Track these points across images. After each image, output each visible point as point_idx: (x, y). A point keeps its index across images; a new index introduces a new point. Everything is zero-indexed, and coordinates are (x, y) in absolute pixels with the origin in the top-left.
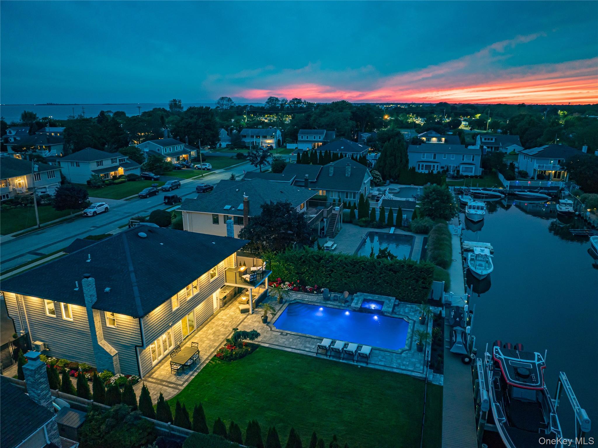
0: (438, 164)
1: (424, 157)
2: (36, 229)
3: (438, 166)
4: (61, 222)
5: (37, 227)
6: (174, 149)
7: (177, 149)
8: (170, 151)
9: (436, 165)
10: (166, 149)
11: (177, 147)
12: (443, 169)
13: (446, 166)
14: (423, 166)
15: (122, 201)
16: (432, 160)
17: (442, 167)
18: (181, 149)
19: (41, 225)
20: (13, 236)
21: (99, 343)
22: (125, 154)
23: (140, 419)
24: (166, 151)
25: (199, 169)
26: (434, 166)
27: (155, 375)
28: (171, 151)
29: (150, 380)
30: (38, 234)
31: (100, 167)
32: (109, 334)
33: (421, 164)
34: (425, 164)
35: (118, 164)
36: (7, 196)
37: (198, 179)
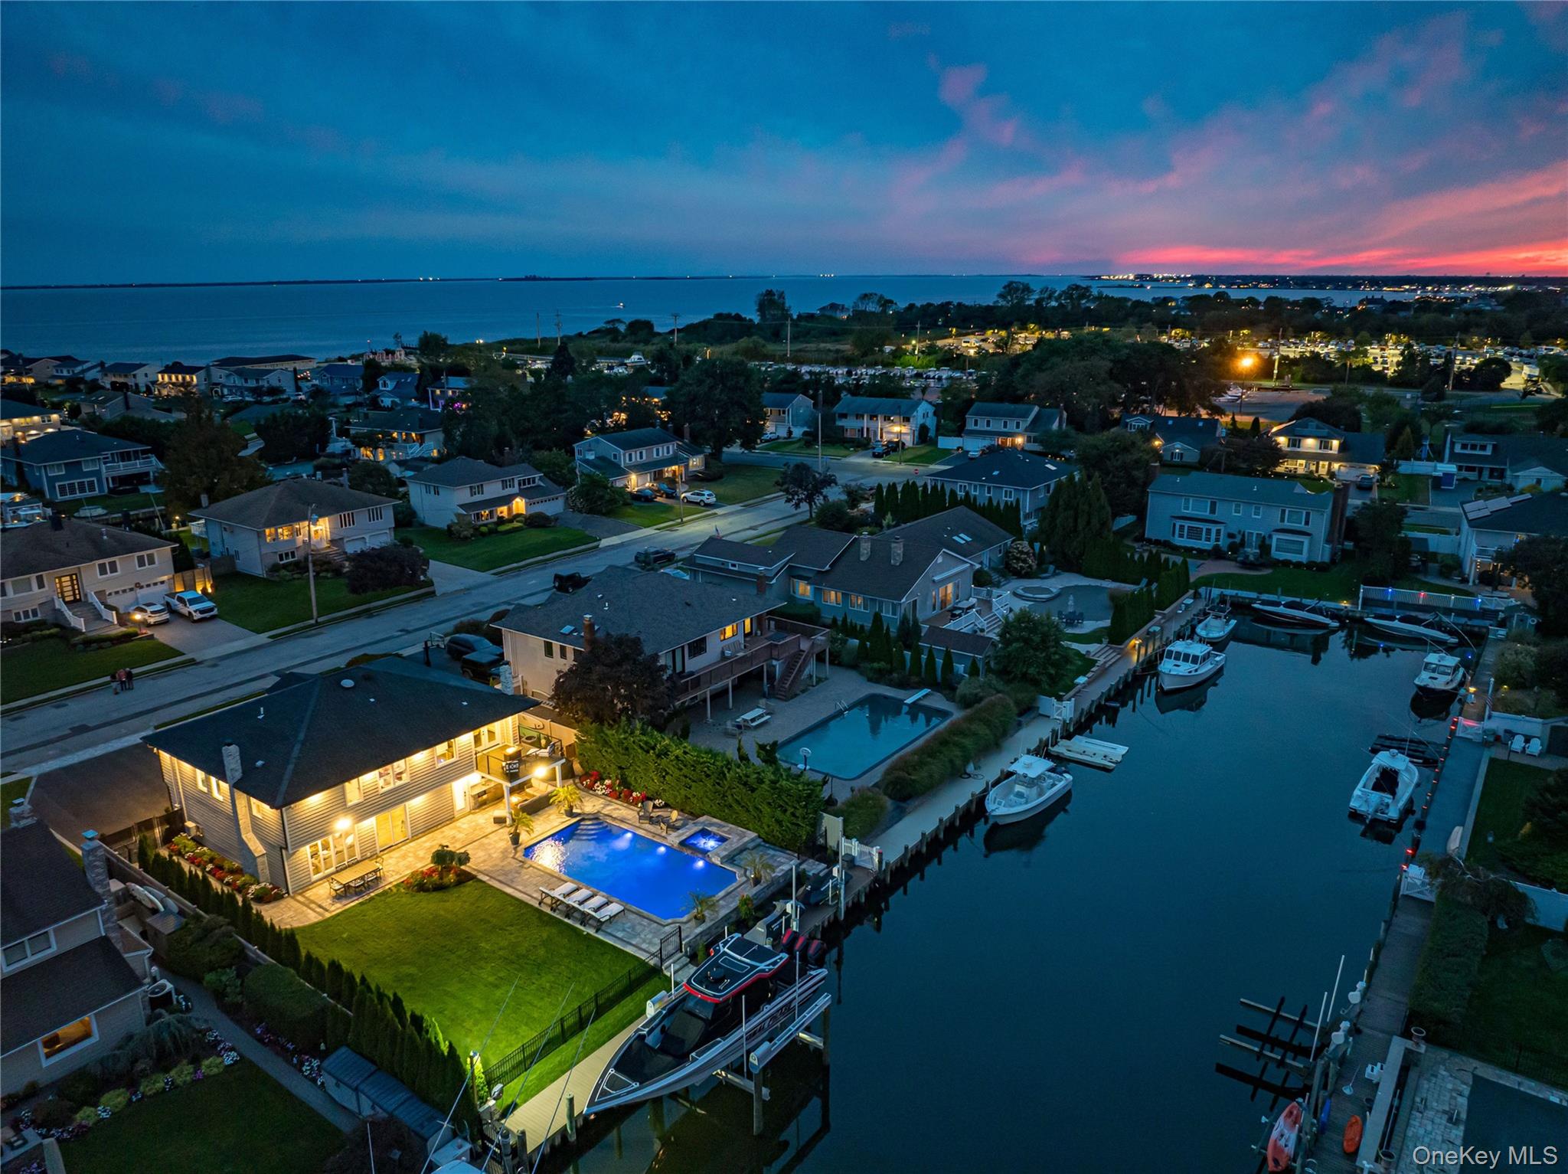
0: (1221, 527)
1: (1187, 508)
2: (312, 626)
3: (1218, 532)
4: (358, 615)
5: (313, 622)
6: (650, 453)
7: (658, 454)
8: (641, 457)
9: (1214, 528)
10: (630, 455)
11: (658, 450)
12: (1231, 540)
13: (1239, 532)
14: (1182, 527)
15: (485, 576)
16: (1207, 514)
17: (1231, 536)
18: (668, 452)
19: (319, 620)
20: (270, 637)
21: (244, 837)
22: (538, 467)
23: (231, 937)
24: (630, 459)
25: (689, 502)
26: (1209, 531)
27: (308, 894)
28: (644, 457)
29: (299, 898)
30: (308, 637)
31: (478, 498)
32: (256, 825)
33: (1179, 523)
34: (1187, 524)
35: (516, 490)
36: (293, 554)
37: (669, 528)
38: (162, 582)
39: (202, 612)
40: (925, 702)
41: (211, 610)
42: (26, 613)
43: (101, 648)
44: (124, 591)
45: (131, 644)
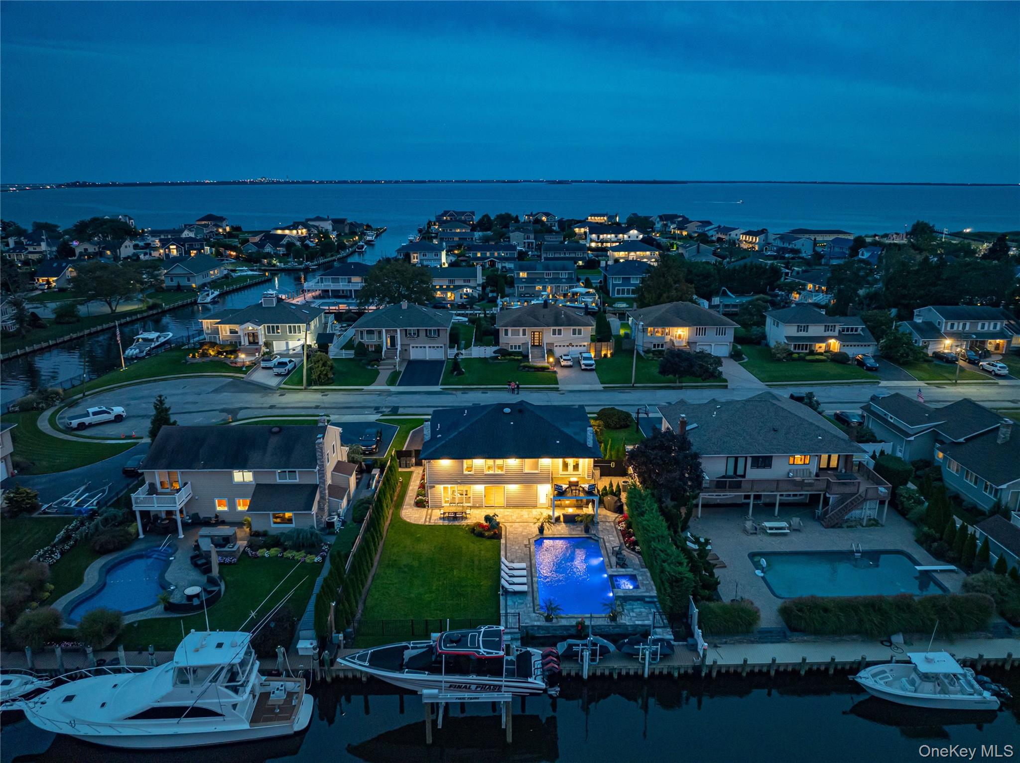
2: (629, 387)
4: (661, 388)
5: (631, 385)
7: (992, 328)
8: (964, 328)
11: (984, 324)
15: (761, 385)
18: (995, 328)
19: (635, 385)
22: (865, 321)
24: (952, 328)
25: (983, 370)
28: (967, 328)
31: (801, 334)
35: (836, 333)
36: (662, 346)
37: (938, 386)
38: (584, 346)
39: (586, 365)
40: (938, 577)
41: (591, 365)
42: (515, 346)
43: (528, 371)
44: (564, 346)
45: (544, 373)
